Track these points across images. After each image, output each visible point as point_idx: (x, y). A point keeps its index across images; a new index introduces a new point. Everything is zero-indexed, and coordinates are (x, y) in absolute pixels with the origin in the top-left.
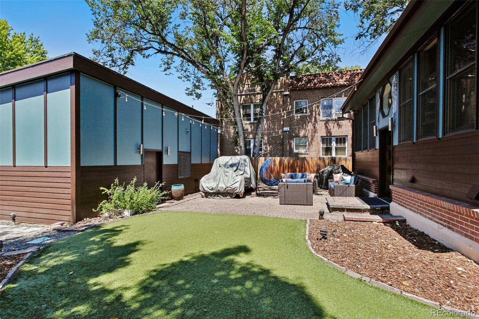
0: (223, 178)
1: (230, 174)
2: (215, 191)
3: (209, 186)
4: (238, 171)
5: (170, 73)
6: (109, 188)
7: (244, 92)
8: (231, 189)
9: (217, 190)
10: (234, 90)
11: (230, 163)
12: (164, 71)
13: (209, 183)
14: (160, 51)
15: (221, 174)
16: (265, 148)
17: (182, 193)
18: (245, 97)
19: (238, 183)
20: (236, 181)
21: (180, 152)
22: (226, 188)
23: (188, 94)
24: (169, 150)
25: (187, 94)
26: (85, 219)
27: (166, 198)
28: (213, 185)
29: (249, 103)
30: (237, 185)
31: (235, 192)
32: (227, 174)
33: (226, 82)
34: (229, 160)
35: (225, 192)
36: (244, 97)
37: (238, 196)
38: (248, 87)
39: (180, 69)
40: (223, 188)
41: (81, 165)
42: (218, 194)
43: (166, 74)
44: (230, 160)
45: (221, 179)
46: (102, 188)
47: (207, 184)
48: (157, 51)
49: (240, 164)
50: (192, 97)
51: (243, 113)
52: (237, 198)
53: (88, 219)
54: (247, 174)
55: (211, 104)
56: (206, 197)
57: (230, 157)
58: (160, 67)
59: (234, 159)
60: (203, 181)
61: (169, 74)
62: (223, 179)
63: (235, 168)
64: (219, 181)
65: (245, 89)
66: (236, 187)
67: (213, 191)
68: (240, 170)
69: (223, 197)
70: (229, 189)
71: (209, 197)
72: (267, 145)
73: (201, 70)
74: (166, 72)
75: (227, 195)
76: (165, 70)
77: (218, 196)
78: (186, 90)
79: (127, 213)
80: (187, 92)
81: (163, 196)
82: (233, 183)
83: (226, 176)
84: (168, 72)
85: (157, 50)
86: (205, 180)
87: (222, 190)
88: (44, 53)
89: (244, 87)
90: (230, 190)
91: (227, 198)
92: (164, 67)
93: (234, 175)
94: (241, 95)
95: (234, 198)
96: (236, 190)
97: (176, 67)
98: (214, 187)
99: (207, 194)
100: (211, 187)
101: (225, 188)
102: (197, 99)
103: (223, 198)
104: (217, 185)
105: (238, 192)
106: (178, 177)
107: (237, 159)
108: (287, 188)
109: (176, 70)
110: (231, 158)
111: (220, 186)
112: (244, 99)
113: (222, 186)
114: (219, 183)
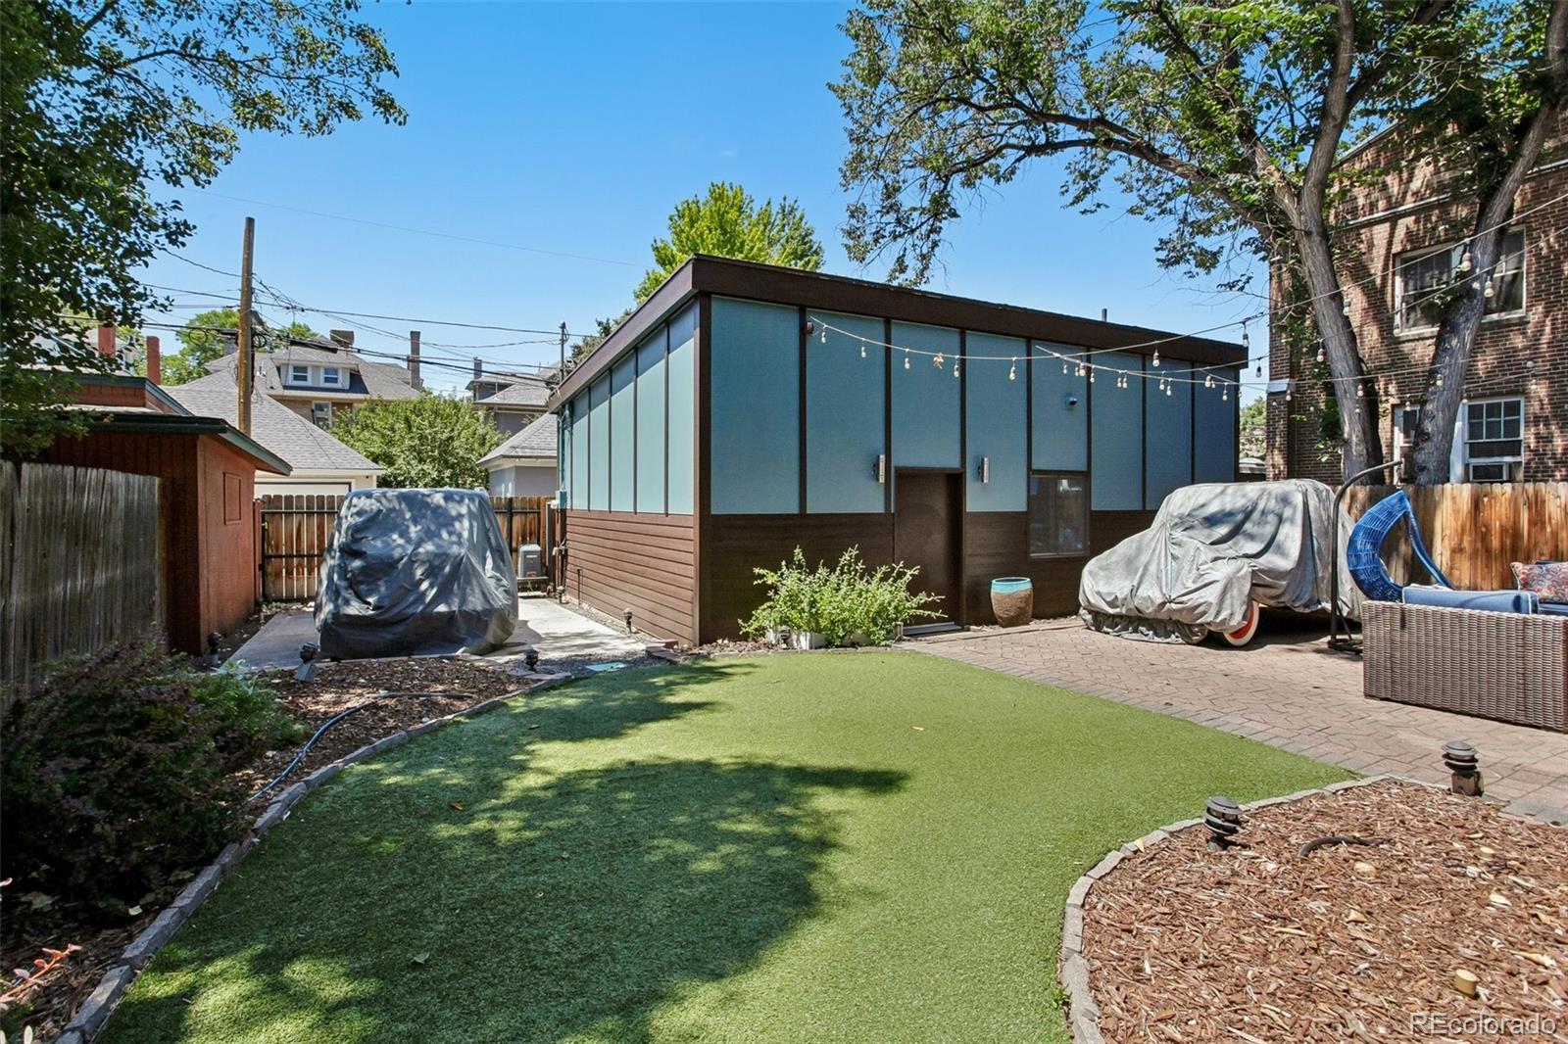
0: (1159, 565)
1: (1187, 551)
2: (1124, 611)
3: (1104, 590)
4: (1239, 538)
5: (1099, 206)
6: (775, 568)
7: (1409, 198)
8: (1184, 609)
9: (1132, 607)
10: (1300, 214)
11: (1213, 508)
12: (1072, 204)
13: (1108, 580)
14: (1033, 149)
15: (1154, 551)
16: (1538, 436)
17: (1019, 605)
18: (1417, 221)
19: (1217, 589)
20: (1208, 579)
21: (1039, 472)
22: (1164, 604)
23: (1167, 263)
24: (986, 467)
25: (1163, 261)
26: (720, 641)
27: (933, 614)
28: (1120, 587)
29: (1438, 242)
30: (1211, 595)
31: (1198, 622)
32: (1177, 551)
33: (1263, 190)
34: (1212, 496)
35: (1162, 615)
36: (1410, 220)
37: (1214, 640)
38: (1437, 172)
39: (1138, 180)
40: (1152, 602)
41: (713, 513)
42: (1133, 621)
43: (1083, 213)
44: (1216, 497)
45: (1152, 569)
46: (757, 571)
47: (1101, 583)
48: (1022, 153)
49: (1256, 515)
50: (1183, 267)
51: (1406, 290)
52: (1209, 647)
53: (726, 641)
54: (1282, 552)
55: (1241, 284)
56: (1099, 629)
57: (1218, 487)
58: (1063, 193)
59: (1234, 495)
60: (1090, 573)
61: (1094, 208)
62: (1159, 570)
63: (1222, 530)
64: (1142, 576)
65: (1415, 185)
66: (1201, 601)
67: (1118, 610)
68: (1251, 537)
69: (1156, 634)
70: (1174, 606)
71: (1106, 629)
72: (1547, 425)
73: (1175, 169)
74: (1081, 206)
75: (1169, 628)
76: (1077, 200)
77: (1136, 631)
78: (1157, 249)
79: (804, 641)
80: (1162, 255)
81: (920, 607)
82: (1194, 587)
83: (1174, 558)
84: (1088, 202)
85: (1022, 148)
86: (1096, 570)
87: (1149, 611)
88: (806, 235)
89: (1410, 180)
90: (1180, 611)
91: (1168, 640)
92: (1074, 190)
93: (1207, 554)
94: (1393, 220)
95: (1199, 644)
96: (1204, 613)
97: (1121, 176)
98: (1119, 596)
99: (1100, 620)
100: (1110, 594)
101: (1159, 601)
102: (1202, 271)
103: (1156, 639)
104: (1133, 591)
105: (1209, 624)
106: (1027, 553)
107: (1244, 496)
108: (1403, 626)
109: (1124, 187)
110: (1223, 492)
111: (1142, 592)
112: (1409, 233)
113: (1151, 594)
114: (1140, 583)
